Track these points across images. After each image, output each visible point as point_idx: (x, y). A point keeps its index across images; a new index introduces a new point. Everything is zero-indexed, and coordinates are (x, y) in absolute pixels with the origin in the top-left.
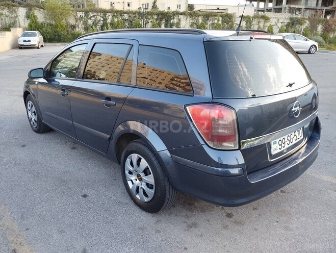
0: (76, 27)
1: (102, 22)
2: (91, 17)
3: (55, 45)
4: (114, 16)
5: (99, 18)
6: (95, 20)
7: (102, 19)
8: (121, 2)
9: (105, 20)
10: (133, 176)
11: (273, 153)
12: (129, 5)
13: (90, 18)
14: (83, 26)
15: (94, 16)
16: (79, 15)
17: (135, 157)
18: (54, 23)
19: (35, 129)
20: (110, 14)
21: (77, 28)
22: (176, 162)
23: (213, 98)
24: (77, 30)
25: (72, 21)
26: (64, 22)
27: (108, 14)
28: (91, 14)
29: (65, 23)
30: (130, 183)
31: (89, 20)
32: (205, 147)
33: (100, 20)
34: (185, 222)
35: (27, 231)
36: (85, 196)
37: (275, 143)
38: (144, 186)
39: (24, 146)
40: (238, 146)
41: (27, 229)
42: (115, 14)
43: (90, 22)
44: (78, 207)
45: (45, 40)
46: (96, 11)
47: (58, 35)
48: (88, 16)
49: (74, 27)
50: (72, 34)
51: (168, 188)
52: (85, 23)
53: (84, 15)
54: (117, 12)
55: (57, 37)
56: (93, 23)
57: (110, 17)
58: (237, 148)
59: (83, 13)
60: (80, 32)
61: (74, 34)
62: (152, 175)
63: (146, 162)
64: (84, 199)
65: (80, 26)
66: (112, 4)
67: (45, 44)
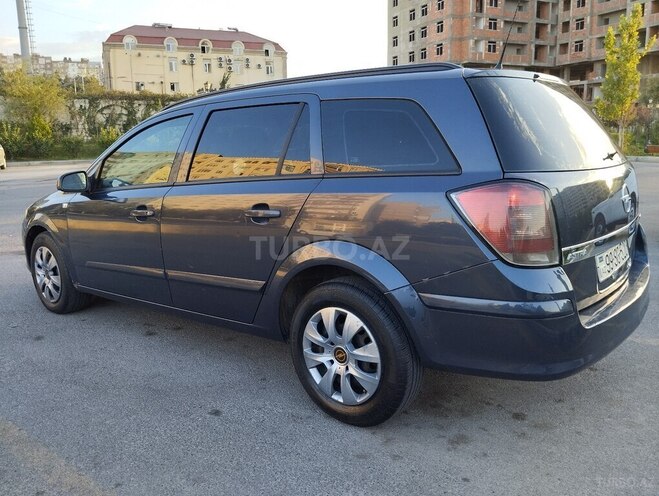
0: (71, 129)
1: (125, 118)
2: (103, 109)
3: (29, 165)
4: (148, 106)
5: (118, 110)
6: (111, 115)
7: (125, 112)
8: (158, 81)
9: (131, 113)
10: (324, 354)
11: (601, 280)
12: (173, 88)
13: (101, 111)
14: (87, 127)
15: (108, 107)
16: (77, 106)
17: (329, 314)
18: (26, 121)
19: (53, 306)
20: (140, 102)
21: (74, 131)
22: (432, 307)
23: (504, 173)
24: (74, 133)
25: (64, 118)
26: (46, 121)
27: (136, 103)
28: (103, 104)
29: (48, 119)
30: (314, 373)
31: (99, 116)
32: (499, 265)
33: (120, 115)
34: (440, 436)
35: (119, 489)
36: (217, 413)
37: (601, 259)
38: (354, 371)
39: (39, 338)
40: (558, 258)
41: (118, 485)
42: (153, 102)
43: (101, 118)
44: (212, 433)
45: (9, 156)
46: (112, 96)
47: (35, 144)
48: (97, 107)
49: (67, 129)
50: (64, 142)
51: (410, 364)
52: (91, 120)
53: (87, 106)
54: (155, 98)
55: (34, 148)
56: (107, 121)
57: (142, 108)
58: (557, 263)
59: (87, 101)
60: (80, 138)
61: (70, 142)
62: (373, 344)
63: (358, 320)
64: (216, 418)
65: (80, 127)
66: (139, 86)
67: (9, 163)
